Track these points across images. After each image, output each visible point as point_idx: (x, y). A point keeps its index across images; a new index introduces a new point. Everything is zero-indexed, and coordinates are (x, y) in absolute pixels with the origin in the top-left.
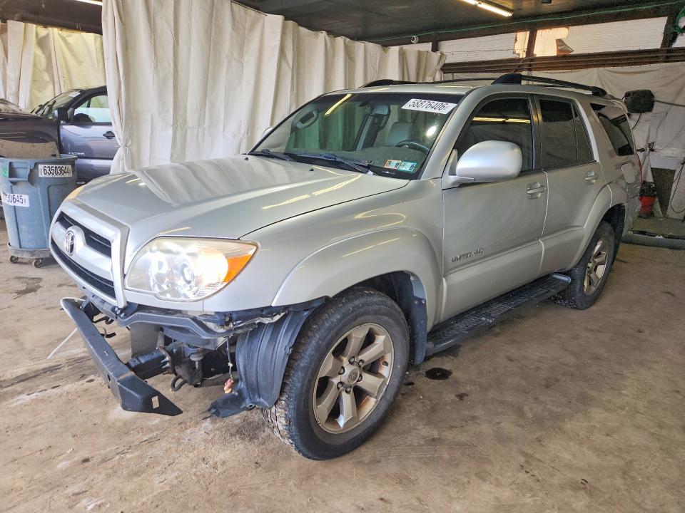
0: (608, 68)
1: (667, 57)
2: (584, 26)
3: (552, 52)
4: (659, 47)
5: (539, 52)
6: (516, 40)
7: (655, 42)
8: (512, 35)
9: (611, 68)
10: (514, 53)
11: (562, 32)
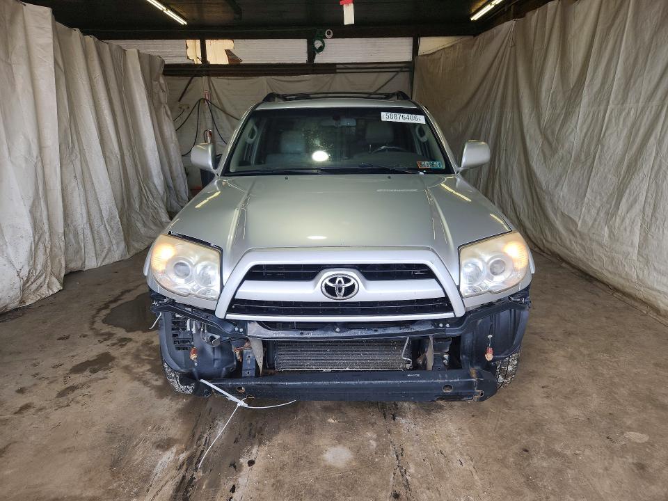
0: (273, 77)
1: (313, 70)
2: (246, 40)
3: (224, 60)
4: (305, 62)
5: (212, 59)
6: (187, 47)
7: (302, 58)
8: (182, 41)
9: (275, 77)
10: (188, 58)
11: (228, 44)
